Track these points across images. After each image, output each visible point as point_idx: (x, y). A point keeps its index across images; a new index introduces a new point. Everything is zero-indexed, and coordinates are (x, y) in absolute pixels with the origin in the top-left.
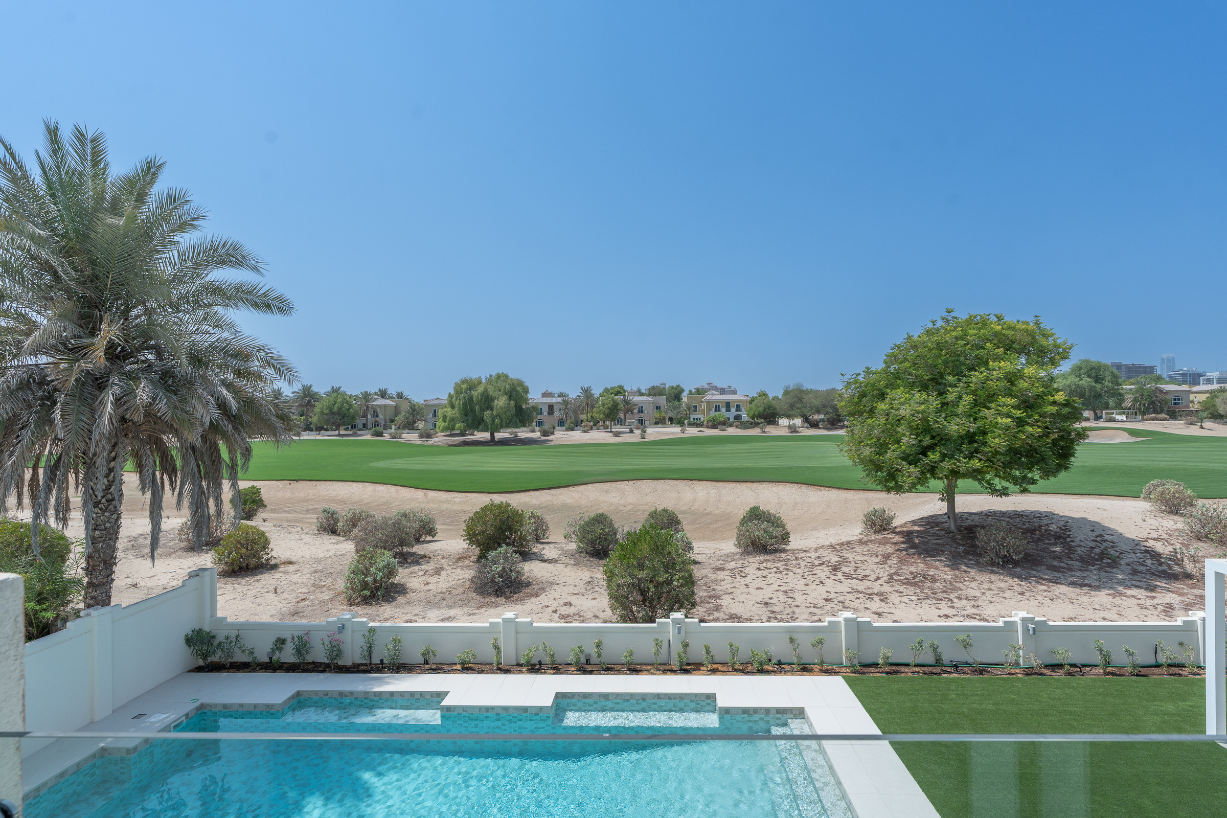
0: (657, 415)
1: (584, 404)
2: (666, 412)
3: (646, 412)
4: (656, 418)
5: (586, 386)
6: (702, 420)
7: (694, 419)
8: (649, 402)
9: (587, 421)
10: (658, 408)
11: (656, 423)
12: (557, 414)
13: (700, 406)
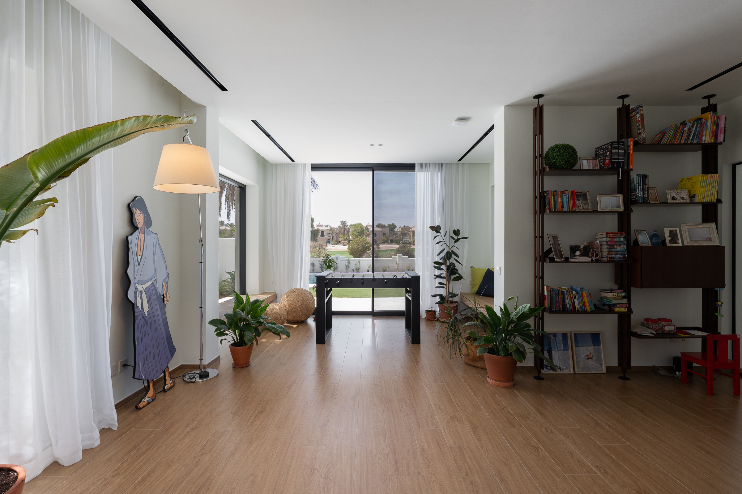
0: (384, 238)
1: (343, 231)
2: (389, 237)
3: (377, 237)
4: (383, 240)
5: (344, 221)
6: (409, 241)
7: (405, 241)
8: (379, 231)
9: (344, 240)
10: (384, 234)
11: (383, 243)
12: (326, 236)
13: (408, 234)
